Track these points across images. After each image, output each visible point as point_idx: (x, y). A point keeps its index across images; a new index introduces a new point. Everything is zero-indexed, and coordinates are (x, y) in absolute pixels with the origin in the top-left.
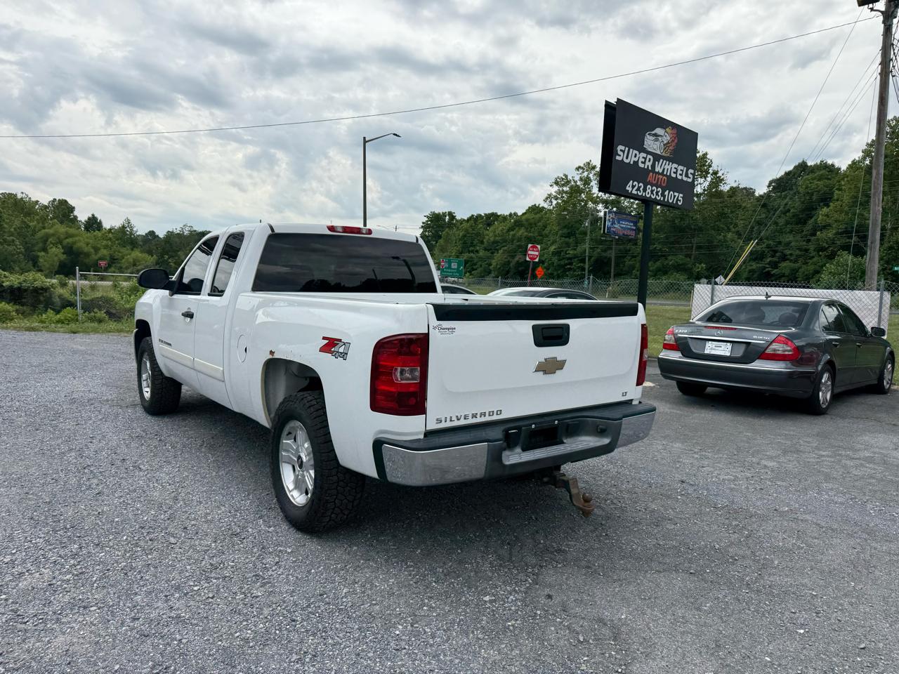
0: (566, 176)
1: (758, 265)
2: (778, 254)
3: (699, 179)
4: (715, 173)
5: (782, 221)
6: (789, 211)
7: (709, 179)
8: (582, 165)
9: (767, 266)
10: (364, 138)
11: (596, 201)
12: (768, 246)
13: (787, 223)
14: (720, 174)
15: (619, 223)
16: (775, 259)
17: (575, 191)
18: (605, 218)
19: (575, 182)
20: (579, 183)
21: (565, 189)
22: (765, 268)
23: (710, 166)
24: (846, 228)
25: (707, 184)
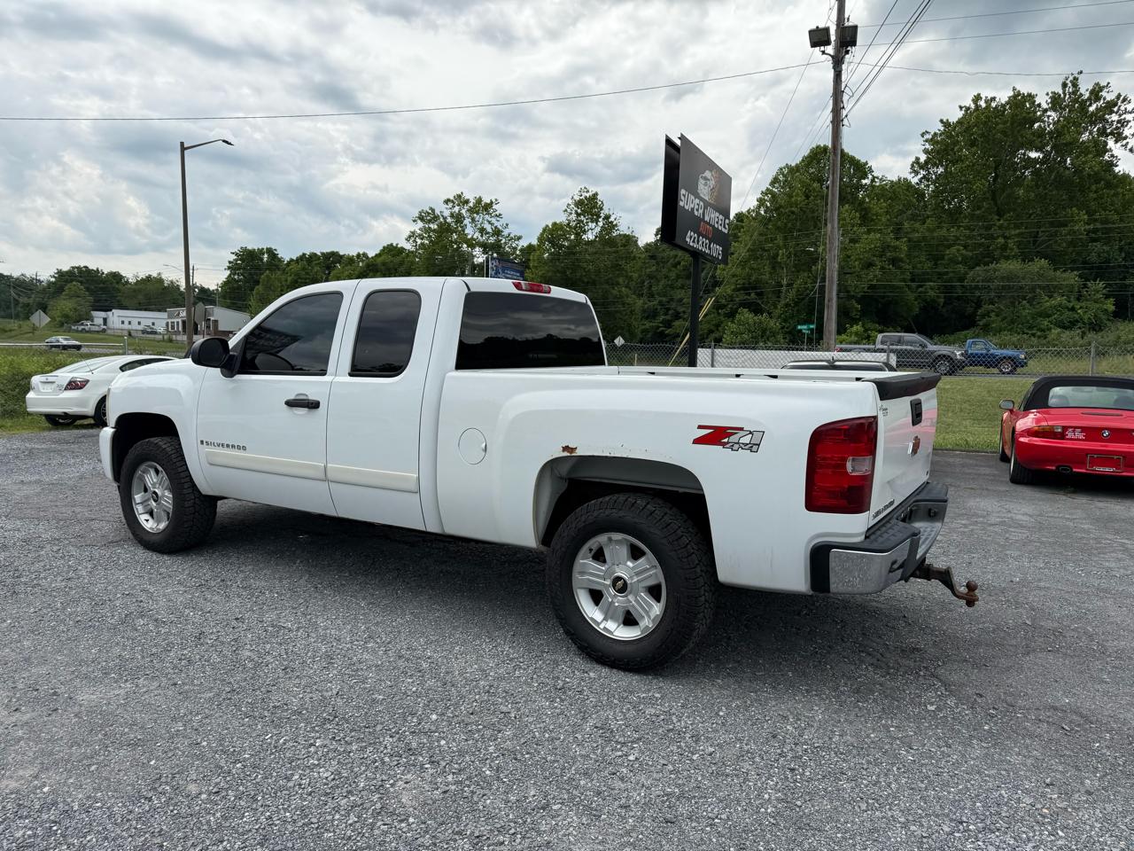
0: (433, 210)
1: (651, 324)
2: (670, 312)
3: (590, 224)
4: (607, 217)
5: (673, 275)
6: (679, 263)
7: (601, 224)
8: (452, 198)
9: (661, 325)
10: (182, 144)
11: (472, 244)
12: (661, 303)
13: (678, 277)
14: (612, 219)
15: (503, 272)
16: (668, 317)
17: (445, 229)
18: (488, 266)
19: (445, 218)
20: (449, 220)
21: (432, 226)
22: (659, 327)
23: (602, 209)
24: (744, 284)
25: (598, 229)
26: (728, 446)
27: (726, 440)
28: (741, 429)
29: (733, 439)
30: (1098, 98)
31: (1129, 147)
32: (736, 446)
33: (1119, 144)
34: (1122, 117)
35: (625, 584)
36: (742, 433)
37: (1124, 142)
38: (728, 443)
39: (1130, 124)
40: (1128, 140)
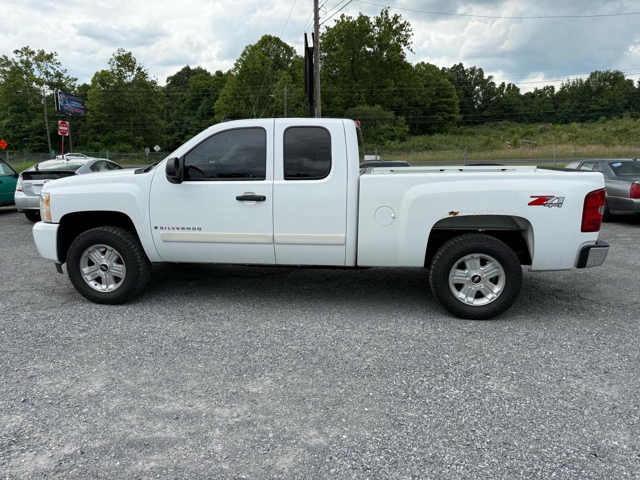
0: (6, 58)
1: (171, 137)
2: (183, 130)
3: (128, 72)
4: (139, 69)
5: (182, 106)
6: (185, 100)
7: (135, 73)
8: (20, 50)
9: (178, 138)
11: (40, 82)
12: (176, 124)
13: (185, 108)
14: (142, 70)
15: (69, 102)
16: (182, 133)
17: (16, 72)
18: (57, 98)
19: (16, 64)
20: (20, 65)
21: (6, 68)
22: (176, 139)
23: (135, 63)
25: (133, 76)
26: (547, 205)
27: (545, 202)
28: (553, 197)
29: (549, 202)
30: (396, 22)
31: (410, 49)
32: (551, 205)
33: (406, 47)
34: (407, 33)
35: (480, 278)
36: (553, 199)
37: (408, 46)
38: (547, 204)
39: (410, 37)
40: (410, 45)
